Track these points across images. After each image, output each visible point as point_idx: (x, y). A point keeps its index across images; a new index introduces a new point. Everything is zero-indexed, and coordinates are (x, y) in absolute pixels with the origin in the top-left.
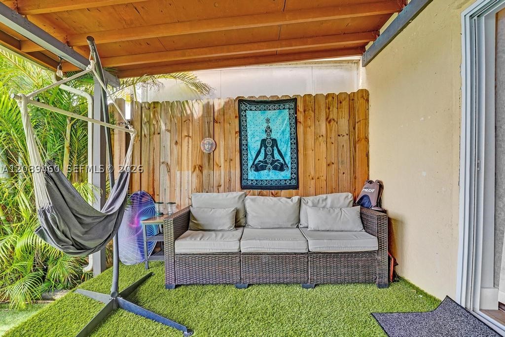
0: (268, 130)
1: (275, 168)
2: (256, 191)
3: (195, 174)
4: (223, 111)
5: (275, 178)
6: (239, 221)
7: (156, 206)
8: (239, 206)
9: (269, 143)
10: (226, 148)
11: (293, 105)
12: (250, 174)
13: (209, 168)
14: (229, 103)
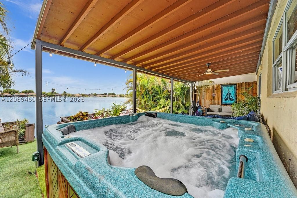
0: (229, 91)
1: (230, 100)
2: (225, 105)
3: (210, 101)
4: (217, 87)
5: (230, 102)
6: (220, 110)
7: (202, 107)
8: (220, 108)
9: (229, 94)
10: (218, 95)
11: (235, 85)
12: (224, 101)
13: (214, 100)
14: (219, 85)
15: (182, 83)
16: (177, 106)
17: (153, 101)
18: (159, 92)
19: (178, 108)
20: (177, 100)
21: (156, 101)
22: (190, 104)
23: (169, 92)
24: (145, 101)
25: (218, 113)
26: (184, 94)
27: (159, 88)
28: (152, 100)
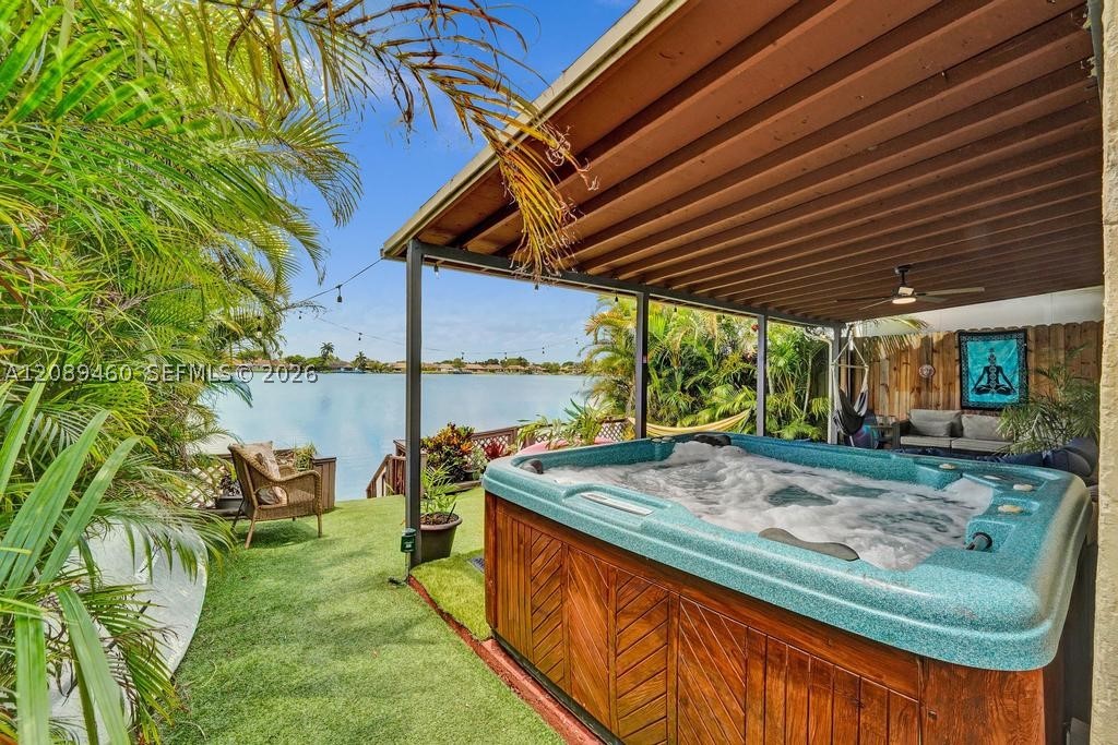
0: (992, 359)
1: (1001, 392)
2: (978, 412)
3: (913, 395)
4: (942, 343)
5: (999, 401)
6: (955, 431)
7: (878, 418)
8: (955, 421)
9: (993, 371)
10: (946, 374)
11: (1022, 335)
12: (971, 396)
13: (928, 390)
14: (948, 336)
15: (797, 328)
16: (776, 413)
17: (683, 390)
18: (709, 359)
19: (783, 418)
20: (777, 389)
21: (693, 391)
22: (831, 402)
23: (744, 359)
24: (655, 392)
25: (944, 443)
26: (804, 368)
27: (710, 345)
28: (679, 386)
